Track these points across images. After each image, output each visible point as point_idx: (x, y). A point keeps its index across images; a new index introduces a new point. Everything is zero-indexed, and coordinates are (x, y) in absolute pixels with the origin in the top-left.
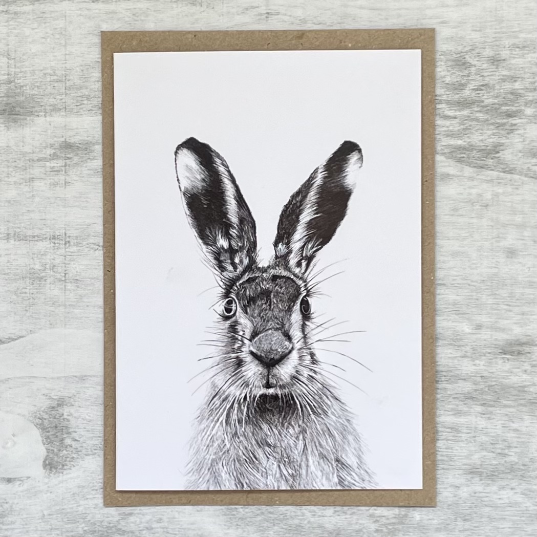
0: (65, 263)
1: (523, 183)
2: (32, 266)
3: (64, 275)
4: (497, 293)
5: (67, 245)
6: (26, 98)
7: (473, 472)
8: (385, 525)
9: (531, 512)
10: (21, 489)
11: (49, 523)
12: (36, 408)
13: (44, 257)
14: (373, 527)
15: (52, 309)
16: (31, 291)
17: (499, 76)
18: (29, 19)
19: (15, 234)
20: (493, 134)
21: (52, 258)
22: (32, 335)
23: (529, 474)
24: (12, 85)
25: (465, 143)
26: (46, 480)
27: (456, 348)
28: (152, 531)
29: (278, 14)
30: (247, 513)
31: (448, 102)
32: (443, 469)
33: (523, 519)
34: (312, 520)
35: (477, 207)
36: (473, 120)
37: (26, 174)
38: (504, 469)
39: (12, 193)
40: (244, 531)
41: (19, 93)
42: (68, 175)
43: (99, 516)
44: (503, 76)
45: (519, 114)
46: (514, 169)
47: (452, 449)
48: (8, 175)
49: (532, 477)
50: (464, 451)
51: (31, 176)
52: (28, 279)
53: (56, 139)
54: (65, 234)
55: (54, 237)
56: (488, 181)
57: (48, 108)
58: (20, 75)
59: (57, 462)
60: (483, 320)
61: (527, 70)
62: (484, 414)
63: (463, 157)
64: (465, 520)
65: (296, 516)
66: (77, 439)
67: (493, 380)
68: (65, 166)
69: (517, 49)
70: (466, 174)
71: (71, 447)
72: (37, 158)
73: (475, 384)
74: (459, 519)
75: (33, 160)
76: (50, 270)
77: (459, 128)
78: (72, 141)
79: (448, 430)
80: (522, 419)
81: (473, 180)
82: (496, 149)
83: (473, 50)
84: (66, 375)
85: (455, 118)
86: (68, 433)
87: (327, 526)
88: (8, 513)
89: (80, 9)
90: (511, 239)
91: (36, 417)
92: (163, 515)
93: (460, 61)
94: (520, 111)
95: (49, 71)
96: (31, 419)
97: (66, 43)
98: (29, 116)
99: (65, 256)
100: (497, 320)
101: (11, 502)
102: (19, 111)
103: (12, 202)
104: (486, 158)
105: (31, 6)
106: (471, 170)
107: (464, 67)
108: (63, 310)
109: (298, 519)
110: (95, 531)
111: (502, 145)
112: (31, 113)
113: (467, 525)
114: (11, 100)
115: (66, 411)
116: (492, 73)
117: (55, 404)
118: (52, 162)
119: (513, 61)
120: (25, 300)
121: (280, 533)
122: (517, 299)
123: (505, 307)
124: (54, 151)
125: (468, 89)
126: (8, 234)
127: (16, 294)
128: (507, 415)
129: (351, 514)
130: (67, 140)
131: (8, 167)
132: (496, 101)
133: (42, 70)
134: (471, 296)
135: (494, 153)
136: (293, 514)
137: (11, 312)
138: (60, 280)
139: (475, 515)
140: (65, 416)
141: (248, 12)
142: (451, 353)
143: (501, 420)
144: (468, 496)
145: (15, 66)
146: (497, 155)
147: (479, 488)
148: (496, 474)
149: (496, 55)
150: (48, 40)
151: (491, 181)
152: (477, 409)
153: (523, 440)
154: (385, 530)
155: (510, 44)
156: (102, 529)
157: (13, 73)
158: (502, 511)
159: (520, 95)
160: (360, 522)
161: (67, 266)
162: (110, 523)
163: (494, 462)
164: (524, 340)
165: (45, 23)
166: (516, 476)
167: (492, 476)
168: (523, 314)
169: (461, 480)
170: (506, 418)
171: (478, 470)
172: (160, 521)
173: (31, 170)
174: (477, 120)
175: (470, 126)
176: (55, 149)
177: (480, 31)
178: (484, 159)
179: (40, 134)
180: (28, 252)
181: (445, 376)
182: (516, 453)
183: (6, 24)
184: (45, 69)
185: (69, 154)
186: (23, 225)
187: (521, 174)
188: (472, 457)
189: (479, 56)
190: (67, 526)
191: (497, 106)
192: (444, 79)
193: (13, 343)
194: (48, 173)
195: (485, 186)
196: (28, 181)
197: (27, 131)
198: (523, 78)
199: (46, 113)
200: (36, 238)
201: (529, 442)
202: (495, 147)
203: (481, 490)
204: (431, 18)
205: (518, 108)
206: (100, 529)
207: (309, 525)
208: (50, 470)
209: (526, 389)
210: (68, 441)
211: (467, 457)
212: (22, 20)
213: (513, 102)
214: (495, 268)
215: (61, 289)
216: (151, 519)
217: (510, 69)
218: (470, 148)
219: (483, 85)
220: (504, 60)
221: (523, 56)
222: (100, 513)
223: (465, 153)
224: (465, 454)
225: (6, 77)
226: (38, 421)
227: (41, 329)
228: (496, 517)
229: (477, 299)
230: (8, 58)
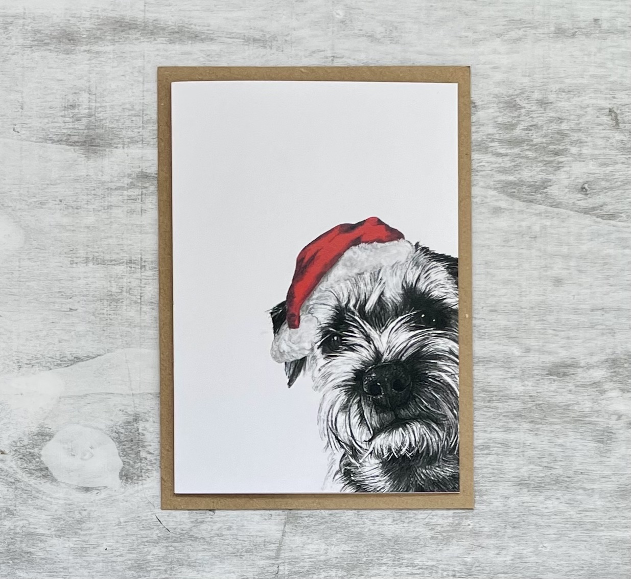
0: (140, 286)
1: (568, 217)
2: (109, 289)
3: (139, 297)
4: (544, 318)
5: (143, 269)
6: (106, 131)
7: (522, 483)
8: (440, 533)
9: (574, 520)
10: (97, 498)
11: (125, 530)
12: (113, 423)
13: (121, 280)
14: (429, 534)
15: (128, 329)
16: (108, 312)
17: (546, 117)
18: (110, 59)
19: (93, 258)
20: (542, 171)
21: (128, 281)
22: (109, 354)
23: (573, 485)
24: (92, 119)
25: (515, 179)
26: (122, 490)
27: (507, 370)
28: (223, 538)
29: (342, 57)
30: (311, 521)
31: (500, 141)
32: (494, 481)
33: (567, 526)
34: (372, 528)
35: (528, 239)
36: (522, 157)
37: (104, 201)
38: (549, 481)
39: (90, 220)
40: (309, 538)
41: (99, 126)
42: (144, 203)
43: (172, 524)
44: (551, 117)
45: (565, 153)
46: (560, 203)
47: (502, 463)
48: (88, 202)
49: (575, 488)
50: (513, 465)
51: (110, 204)
52: (105, 301)
53: (133, 169)
54: (141, 259)
55: (131, 262)
56: (536, 215)
57: (126, 140)
58: (100, 109)
59: (132, 473)
60: (532, 344)
61: (572, 113)
62: (532, 431)
63: (514, 192)
64: (514, 527)
65: (357, 524)
66: (152, 451)
67: (541, 399)
68: (142, 194)
69: (564, 93)
70: (517, 208)
71: (146, 459)
72: (114, 187)
73: (524, 403)
74: (508, 526)
75: (111, 189)
76: (127, 292)
77: (511, 165)
78: (148, 171)
79: (499, 445)
80: (566, 436)
81: (523, 214)
82: (545, 184)
83: (523, 93)
84: (142, 392)
85: (507, 155)
86: (143, 447)
87: (386, 533)
88: (86, 520)
89: (158, 50)
90: (557, 269)
91: (112, 430)
92: (233, 523)
93: (512, 103)
94: (567, 150)
95: (128, 106)
96: (108, 432)
97: (144, 81)
98: (107, 147)
99: (141, 280)
100: (544, 344)
101: (89, 509)
102: (98, 143)
103: (91, 228)
104: (535, 192)
105: (112, 46)
106: (521, 204)
107: (514, 109)
108: (139, 331)
109: (360, 528)
110: (169, 537)
111: (550, 181)
112: (110, 145)
113: (517, 532)
114: (92, 132)
115: (141, 425)
116: (540, 115)
117: (130, 419)
118: (129, 191)
119: (559, 104)
120: (103, 320)
121: (343, 540)
122: (563, 325)
123: (551, 332)
124: (131, 180)
125: (518, 128)
126: (87, 258)
127: (94, 315)
128: (553, 431)
129: (408, 523)
130: (144, 171)
131: (88, 195)
132: (544, 140)
133: (120, 105)
134: (521, 321)
135: (542, 188)
136: (354, 522)
137: (90, 331)
138: (136, 302)
139: (523, 523)
140: (140, 431)
141: (315, 55)
142: (502, 375)
143: (547, 436)
144: (517, 505)
145: (96, 101)
146: (545, 190)
147: (527, 499)
148: (543, 485)
149: (544, 98)
150: (127, 78)
151: (540, 214)
152: (524, 426)
153: (567, 454)
154: (440, 537)
155: (557, 88)
156: (175, 536)
157: (93, 107)
158: (548, 519)
159: (566, 135)
160: (417, 529)
161: (143, 289)
162: (183, 530)
163: (541, 474)
164: (569, 362)
165: (125, 62)
166: (561, 487)
167: (539, 487)
168: (568, 338)
169: (511, 491)
170: (552, 434)
171: (526, 482)
172: (229, 528)
173: (110, 199)
174: (527, 158)
175: (520, 163)
176: (132, 178)
177: (528, 76)
178: (533, 194)
179: (118, 165)
180: (105, 276)
181: (496, 396)
182: (561, 466)
183: (88, 62)
184: (123, 104)
185: (146, 183)
186: (101, 249)
187: (566, 208)
188: (521, 470)
189: (528, 99)
190: (142, 532)
191: (545, 145)
192: (496, 120)
193: (91, 360)
194: (125, 201)
195: (534, 218)
196: (106, 208)
197: (106, 162)
198: (569, 120)
199: (124, 144)
200: (113, 263)
201: (572, 456)
202: (543, 183)
203: (529, 500)
204: (484, 64)
205: (564, 147)
206: (173, 535)
207: (368, 533)
208: (126, 480)
209: (570, 408)
210: (143, 454)
211: (516, 470)
212: (102, 59)
213: (559, 141)
214: (543, 295)
215: (137, 311)
216: (221, 527)
217: (557, 111)
218: (520, 183)
219: (531, 126)
220: (551, 103)
221: (569, 100)
222: (173, 521)
223: (515, 189)
224: (515, 467)
225: (87, 111)
226: (114, 435)
227: (117, 348)
228: (543, 524)
229: (527, 325)
230: (90, 94)
